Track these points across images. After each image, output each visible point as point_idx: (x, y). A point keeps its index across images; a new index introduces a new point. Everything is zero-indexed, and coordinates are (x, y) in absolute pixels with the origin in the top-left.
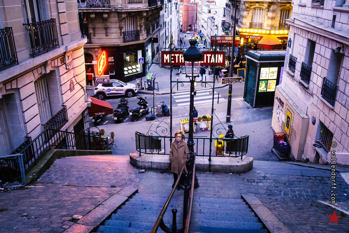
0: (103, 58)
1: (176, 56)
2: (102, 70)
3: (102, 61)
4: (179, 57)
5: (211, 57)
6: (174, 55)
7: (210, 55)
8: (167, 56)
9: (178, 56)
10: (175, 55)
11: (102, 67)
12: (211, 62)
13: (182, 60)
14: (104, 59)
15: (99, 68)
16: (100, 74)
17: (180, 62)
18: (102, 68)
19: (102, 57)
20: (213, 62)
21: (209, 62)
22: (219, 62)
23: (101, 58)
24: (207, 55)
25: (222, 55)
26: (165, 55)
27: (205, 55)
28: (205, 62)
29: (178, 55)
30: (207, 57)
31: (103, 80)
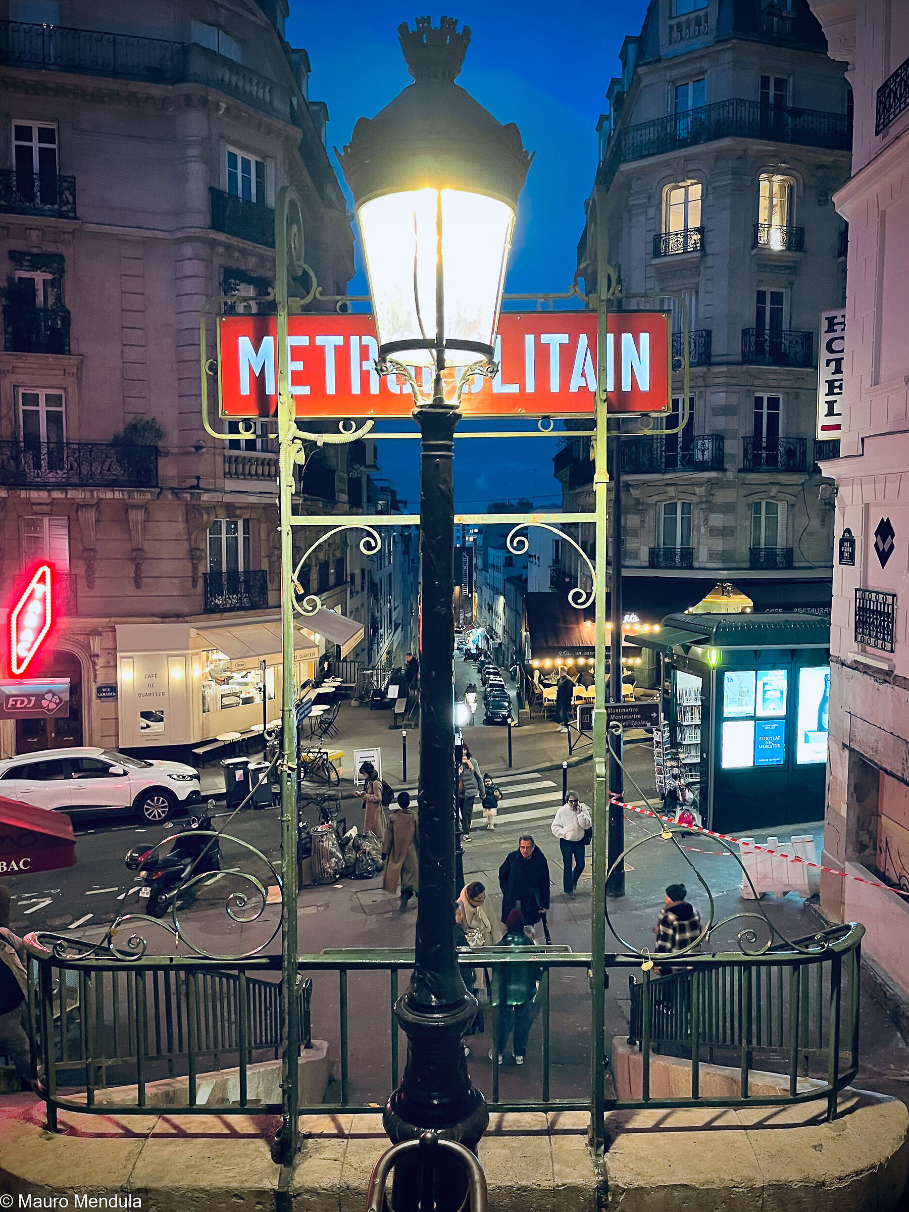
0: (38, 595)
1: (322, 348)
2: (29, 650)
3: (35, 607)
4: (342, 353)
5: (568, 353)
6: (312, 341)
7: (564, 338)
8: (257, 346)
9: (337, 348)
10: (320, 340)
11: (31, 639)
12: (574, 388)
13: (365, 377)
14: (44, 600)
15: (18, 641)
16: (21, 670)
17: (356, 389)
18: (33, 643)
19: (33, 591)
20: (584, 390)
21: (555, 386)
22: (626, 387)
23: (30, 597)
24: (545, 338)
25: (645, 338)
26: (244, 343)
27: (530, 339)
28: (530, 388)
29: (339, 340)
30: (542, 352)
31: (33, 699)
